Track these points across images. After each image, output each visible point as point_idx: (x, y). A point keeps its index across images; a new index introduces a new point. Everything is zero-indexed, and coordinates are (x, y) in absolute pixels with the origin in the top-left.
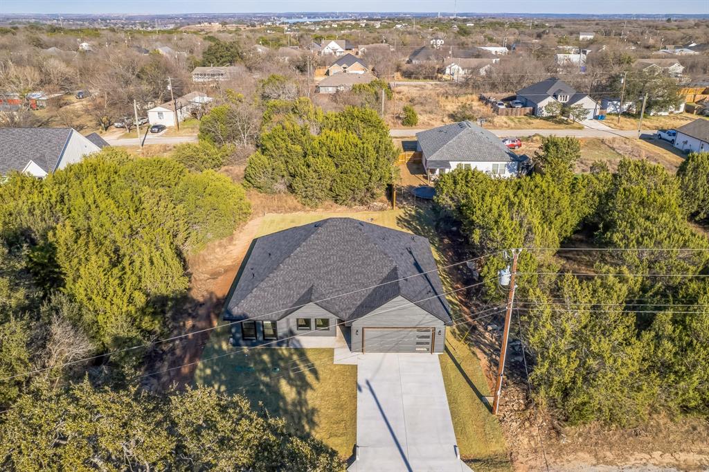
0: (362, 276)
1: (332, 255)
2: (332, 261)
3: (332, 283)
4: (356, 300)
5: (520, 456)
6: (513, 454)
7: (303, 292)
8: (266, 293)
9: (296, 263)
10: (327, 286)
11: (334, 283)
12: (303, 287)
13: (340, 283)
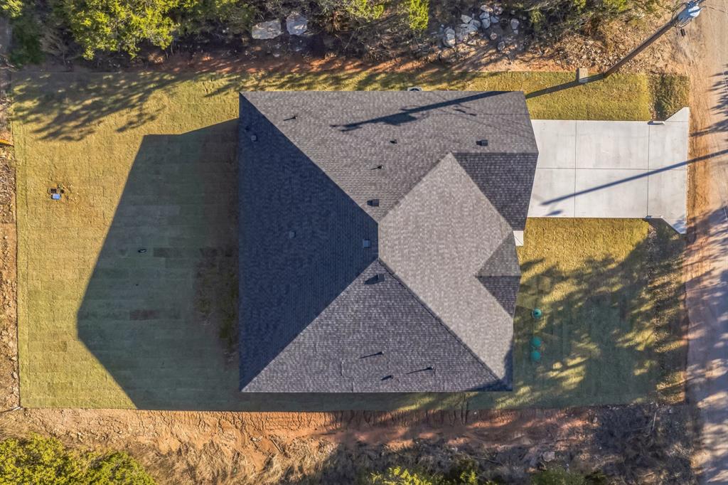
0: (465, 205)
1: (438, 251)
2: (446, 251)
3: (474, 249)
4: (492, 216)
5: (657, 65)
6: (654, 70)
7: (485, 289)
8: (486, 341)
9: (450, 306)
10: (477, 256)
11: (473, 247)
12: (479, 290)
13: (473, 237)
